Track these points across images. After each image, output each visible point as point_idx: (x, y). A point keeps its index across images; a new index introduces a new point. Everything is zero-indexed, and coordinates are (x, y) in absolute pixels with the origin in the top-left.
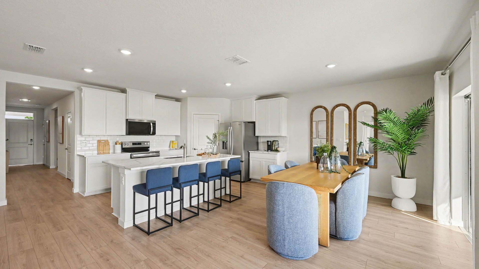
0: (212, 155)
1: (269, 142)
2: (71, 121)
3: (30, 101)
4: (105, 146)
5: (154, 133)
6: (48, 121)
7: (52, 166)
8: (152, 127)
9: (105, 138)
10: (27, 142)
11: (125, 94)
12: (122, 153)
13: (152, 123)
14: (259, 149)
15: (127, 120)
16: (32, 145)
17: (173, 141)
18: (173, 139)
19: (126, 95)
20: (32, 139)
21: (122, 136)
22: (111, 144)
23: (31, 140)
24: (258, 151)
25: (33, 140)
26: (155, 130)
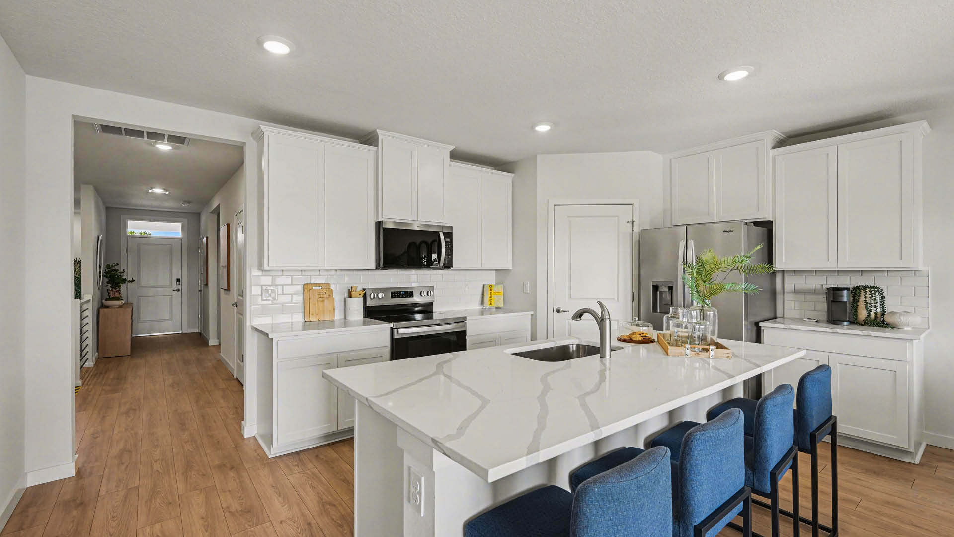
0: (712, 347)
1: (845, 293)
2: (243, 234)
3: (167, 193)
4: (323, 301)
5: (448, 265)
6: (204, 240)
7: (212, 342)
8: (443, 244)
9: (322, 281)
10: (171, 286)
11: (373, 148)
12: (364, 324)
13: (444, 233)
14: (779, 313)
15: (379, 224)
16: (179, 291)
17: (491, 286)
18: (491, 279)
19: (377, 152)
20: (179, 279)
21: (364, 273)
22: (338, 297)
23: (177, 282)
24: (776, 322)
25: (181, 281)
26: (451, 255)
